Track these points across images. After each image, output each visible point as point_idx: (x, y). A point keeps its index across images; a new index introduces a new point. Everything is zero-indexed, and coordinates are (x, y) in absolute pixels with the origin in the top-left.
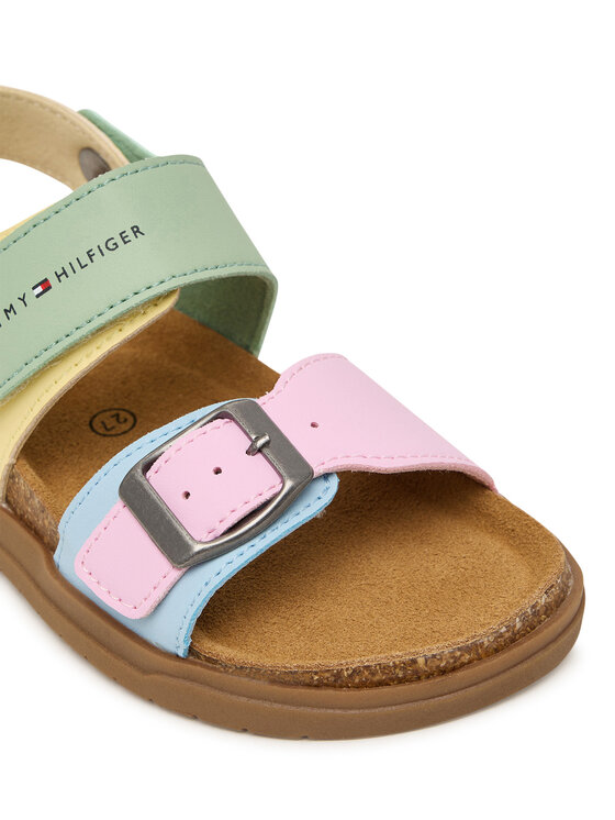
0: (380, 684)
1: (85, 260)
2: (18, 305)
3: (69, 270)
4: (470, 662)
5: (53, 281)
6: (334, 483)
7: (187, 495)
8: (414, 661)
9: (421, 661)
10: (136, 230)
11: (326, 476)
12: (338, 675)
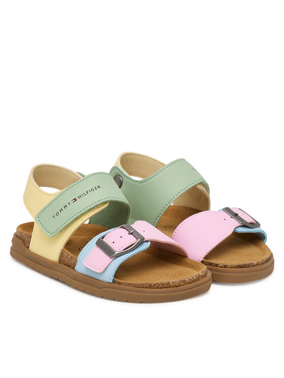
0: (161, 288)
1: (86, 193)
2: (68, 205)
3: (81, 196)
4: (183, 285)
5: (77, 198)
6: (149, 243)
7: (114, 242)
8: (169, 283)
9: (171, 283)
10: (99, 187)
11: (147, 241)
12: (150, 285)
